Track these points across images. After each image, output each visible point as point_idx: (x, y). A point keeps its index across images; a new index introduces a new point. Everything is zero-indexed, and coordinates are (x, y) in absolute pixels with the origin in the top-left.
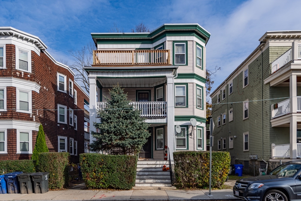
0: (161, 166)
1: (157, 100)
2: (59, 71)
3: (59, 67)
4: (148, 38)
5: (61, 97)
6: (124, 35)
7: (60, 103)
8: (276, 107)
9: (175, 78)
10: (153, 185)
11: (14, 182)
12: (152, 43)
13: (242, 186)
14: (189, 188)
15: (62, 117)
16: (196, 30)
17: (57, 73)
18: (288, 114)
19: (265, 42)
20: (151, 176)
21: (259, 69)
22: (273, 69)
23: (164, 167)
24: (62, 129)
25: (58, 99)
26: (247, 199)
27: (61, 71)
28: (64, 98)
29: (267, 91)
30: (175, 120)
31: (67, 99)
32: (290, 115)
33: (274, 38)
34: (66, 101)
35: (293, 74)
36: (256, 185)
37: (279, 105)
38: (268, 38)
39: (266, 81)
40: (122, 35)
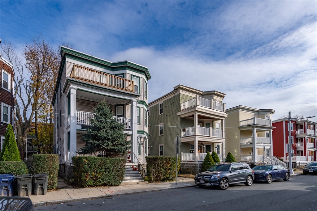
0: (130, 167)
1: (116, 116)
2: (3, 67)
3: (4, 64)
4: (110, 66)
5: (4, 95)
6: (92, 57)
7: (3, 102)
8: (184, 130)
9: (138, 103)
10: (132, 181)
11: (8, 185)
12: (113, 71)
13: (205, 177)
14: (156, 182)
15: (6, 116)
16: (146, 72)
17: (1, 70)
18: (193, 136)
19: (177, 90)
20: (127, 175)
21: (172, 105)
22: (182, 108)
23: (133, 167)
24: (5, 129)
25: (2, 97)
26: (211, 184)
27: (5, 69)
28: (8, 97)
29: (179, 120)
30: (138, 133)
31: (11, 98)
32: (194, 136)
33: (182, 89)
34: (9, 101)
35: (196, 113)
36: (215, 176)
37: (186, 130)
38: (180, 88)
39: (178, 114)
40: (91, 57)
